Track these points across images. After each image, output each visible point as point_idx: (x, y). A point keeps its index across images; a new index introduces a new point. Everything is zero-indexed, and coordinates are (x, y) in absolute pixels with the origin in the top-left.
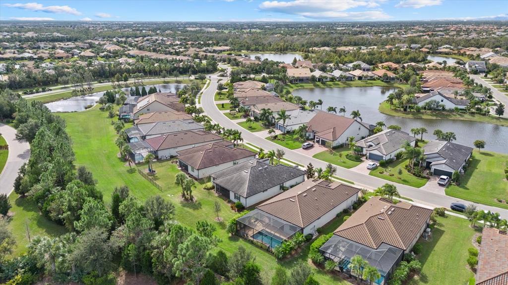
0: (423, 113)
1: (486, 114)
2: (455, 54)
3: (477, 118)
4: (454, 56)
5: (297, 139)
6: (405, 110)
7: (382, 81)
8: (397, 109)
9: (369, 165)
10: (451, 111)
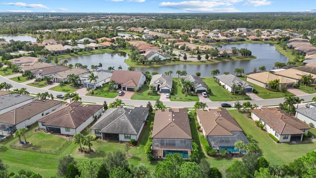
0: (153, 64)
1: (179, 60)
2: (128, 31)
3: (177, 63)
4: (128, 32)
5: (108, 91)
6: (143, 63)
7: (111, 49)
8: (139, 63)
9: (167, 96)
10: (165, 60)
